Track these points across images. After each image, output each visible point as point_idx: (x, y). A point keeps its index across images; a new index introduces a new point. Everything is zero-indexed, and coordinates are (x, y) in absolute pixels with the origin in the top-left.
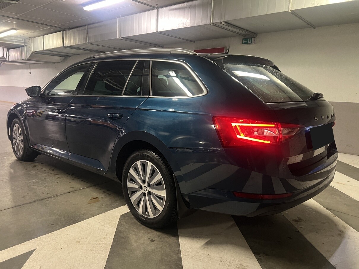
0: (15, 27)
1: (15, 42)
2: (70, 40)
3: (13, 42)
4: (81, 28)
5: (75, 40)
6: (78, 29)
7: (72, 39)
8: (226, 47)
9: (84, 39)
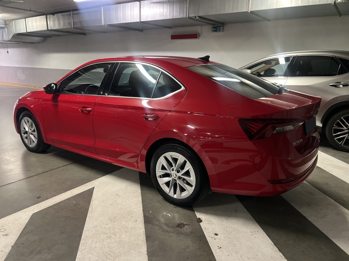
2: (54, 24)
4: (65, 14)
5: (59, 24)
6: (63, 14)
7: (57, 23)
8: (199, 34)
9: (70, 23)
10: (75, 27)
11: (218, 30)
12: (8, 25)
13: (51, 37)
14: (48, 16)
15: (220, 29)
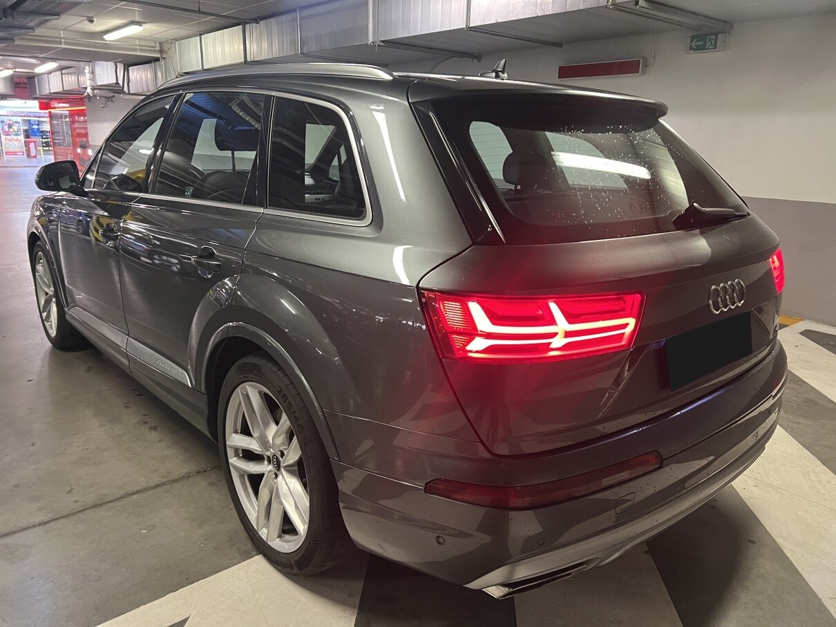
0: (137, 19)
1: (141, 50)
2: (260, 47)
3: (136, 50)
4: (284, 18)
5: (271, 45)
6: (279, 18)
7: (265, 45)
8: (645, 59)
9: (293, 43)
10: (305, 51)
11: (708, 44)
12: (166, 53)
14: (247, 26)
15: (716, 43)
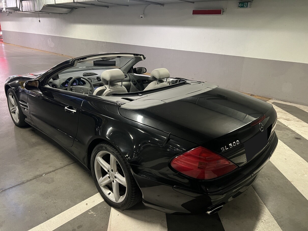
10: (99, 0)
13: (77, 8)
15: (247, 5)
